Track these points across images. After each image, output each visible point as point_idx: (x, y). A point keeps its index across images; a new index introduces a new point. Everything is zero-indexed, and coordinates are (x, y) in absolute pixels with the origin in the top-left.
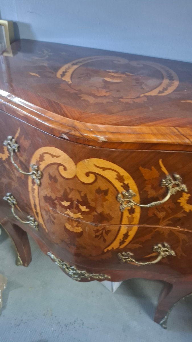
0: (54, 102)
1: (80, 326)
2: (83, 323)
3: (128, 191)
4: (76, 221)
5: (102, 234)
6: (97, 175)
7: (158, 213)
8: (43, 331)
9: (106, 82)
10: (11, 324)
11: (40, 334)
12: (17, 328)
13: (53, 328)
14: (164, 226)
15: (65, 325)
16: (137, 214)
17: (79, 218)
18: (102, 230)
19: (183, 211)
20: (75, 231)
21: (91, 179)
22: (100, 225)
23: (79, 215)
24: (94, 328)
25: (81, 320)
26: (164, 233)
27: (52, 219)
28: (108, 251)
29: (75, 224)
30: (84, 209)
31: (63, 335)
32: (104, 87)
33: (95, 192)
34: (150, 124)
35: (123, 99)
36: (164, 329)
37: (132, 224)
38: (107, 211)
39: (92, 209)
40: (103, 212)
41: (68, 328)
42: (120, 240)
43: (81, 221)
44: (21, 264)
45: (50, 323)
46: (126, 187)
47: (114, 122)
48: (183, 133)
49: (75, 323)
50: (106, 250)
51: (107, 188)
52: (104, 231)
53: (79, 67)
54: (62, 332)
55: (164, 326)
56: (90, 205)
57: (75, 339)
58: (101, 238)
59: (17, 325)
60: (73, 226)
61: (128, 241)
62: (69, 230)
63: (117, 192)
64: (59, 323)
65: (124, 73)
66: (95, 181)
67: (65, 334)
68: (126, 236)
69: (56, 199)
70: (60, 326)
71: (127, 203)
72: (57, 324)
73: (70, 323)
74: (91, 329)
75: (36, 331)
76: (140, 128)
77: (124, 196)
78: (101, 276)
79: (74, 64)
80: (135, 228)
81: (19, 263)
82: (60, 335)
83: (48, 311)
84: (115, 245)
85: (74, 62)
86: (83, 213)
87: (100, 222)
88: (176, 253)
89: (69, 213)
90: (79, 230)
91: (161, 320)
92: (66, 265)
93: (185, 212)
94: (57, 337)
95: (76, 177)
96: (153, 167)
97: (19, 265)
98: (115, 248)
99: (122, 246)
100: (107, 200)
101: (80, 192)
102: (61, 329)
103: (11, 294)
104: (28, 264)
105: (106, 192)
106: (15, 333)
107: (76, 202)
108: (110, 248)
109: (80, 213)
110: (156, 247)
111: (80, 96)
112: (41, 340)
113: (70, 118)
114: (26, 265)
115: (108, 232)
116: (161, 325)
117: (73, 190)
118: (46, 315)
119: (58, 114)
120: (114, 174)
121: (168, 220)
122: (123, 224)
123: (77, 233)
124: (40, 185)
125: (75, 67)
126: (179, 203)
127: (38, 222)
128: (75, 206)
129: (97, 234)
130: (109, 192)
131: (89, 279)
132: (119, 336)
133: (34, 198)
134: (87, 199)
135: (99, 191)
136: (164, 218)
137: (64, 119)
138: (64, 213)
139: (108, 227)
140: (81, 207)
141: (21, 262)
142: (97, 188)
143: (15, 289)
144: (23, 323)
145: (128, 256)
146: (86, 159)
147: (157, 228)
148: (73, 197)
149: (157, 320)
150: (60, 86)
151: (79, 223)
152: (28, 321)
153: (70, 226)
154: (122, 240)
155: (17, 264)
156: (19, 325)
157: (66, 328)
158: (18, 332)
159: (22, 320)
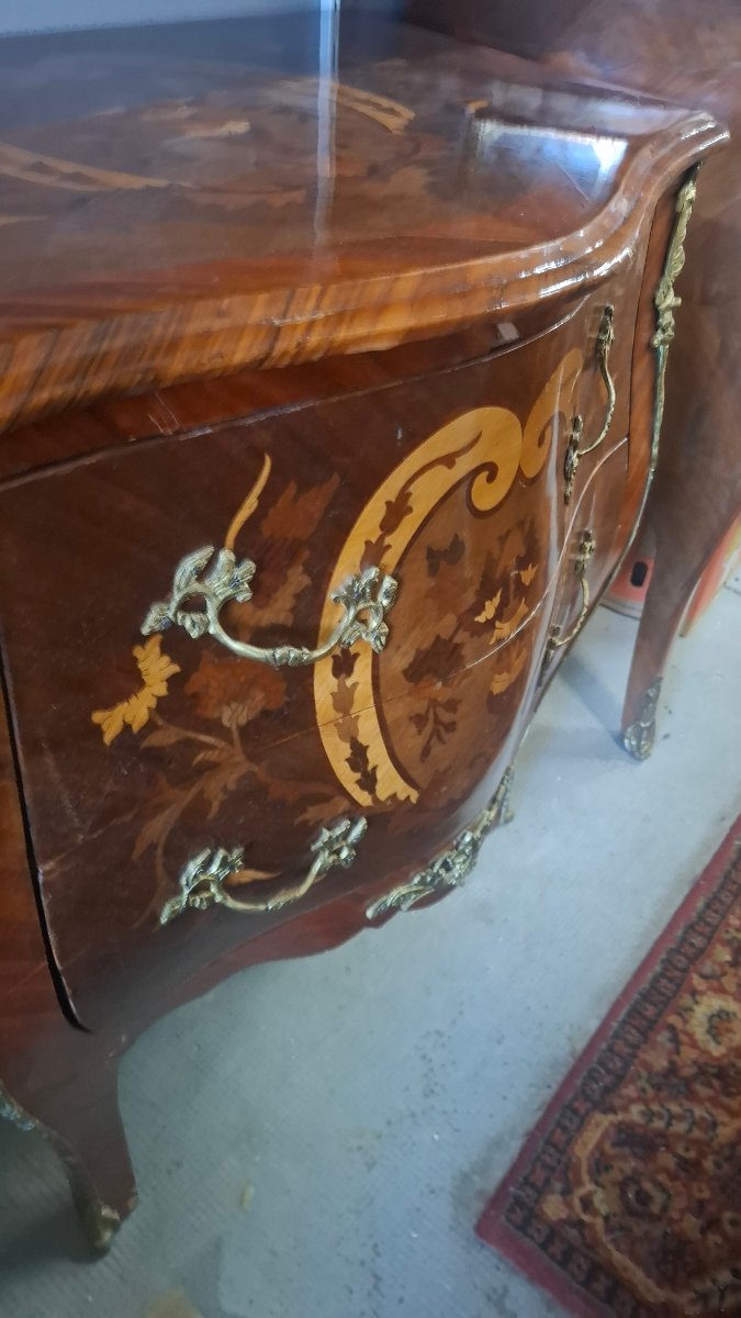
1: (444, 1045)
2: (437, 1032)
8: (426, 1180)
10: (362, 1313)
11: (433, 1197)
12: (384, 1289)
15: (426, 1096)
25: (424, 1036)
31: (455, 1111)
41: (437, 1089)
45: (404, 1149)
49: (430, 1061)
54: (445, 1113)
57: (476, 1075)
59: (376, 1287)
64: (413, 1115)
67: (455, 1102)
70: (424, 1112)
72: (415, 1123)
73: (426, 1075)
74: (461, 1013)
75: (417, 1209)
82: (452, 1121)
83: (360, 1148)
94: (458, 1135)
95: (518, 475)
102: (434, 1114)
106: (401, 1300)
112: (453, 1196)
118: (372, 1157)
144: (372, 1261)
156: (377, 1278)
157: (438, 1095)
158: (403, 1287)
159: (362, 1263)
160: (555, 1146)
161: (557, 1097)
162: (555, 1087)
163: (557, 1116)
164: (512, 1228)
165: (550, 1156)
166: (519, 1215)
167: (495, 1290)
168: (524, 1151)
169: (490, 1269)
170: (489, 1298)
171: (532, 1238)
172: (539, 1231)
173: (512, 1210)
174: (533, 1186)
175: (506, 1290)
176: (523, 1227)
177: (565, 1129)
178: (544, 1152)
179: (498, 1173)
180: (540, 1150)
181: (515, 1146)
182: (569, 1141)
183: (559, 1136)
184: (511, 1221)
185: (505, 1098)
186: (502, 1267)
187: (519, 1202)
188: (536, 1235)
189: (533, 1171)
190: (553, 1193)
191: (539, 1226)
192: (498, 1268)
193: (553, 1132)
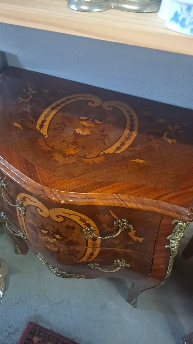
0: (31, 163)
1: (67, 305)
2: (70, 302)
3: (89, 228)
4: (53, 244)
5: (73, 252)
6: (65, 218)
7: (114, 241)
8: (38, 308)
9: (76, 135)
10: (12, 302)
11: (35, 311)
12: (17, 305)
13: (45, 306)
14: (119, 249)
15: (55, 304)
16: (98, 242)
17: (55, 242)
18: (73, 250)
19: (132, 240)
20: (53, 249)
21: (61, 220)
22: (71, 247)
23: (55, 240)
24: (78, 307)
25: (68, 299)
26: (120, 253)
27: (36, 239)
28: (79, 262)
29: (52, 246)
30: (58, 237)
31: (53, 311)
32: (74, 143)
33: (65, 227)
34: (99, 190)
35: (85, 158)
36: (134, 308)
37: (95, 247)
38: (75, 239)
39: (64, 238)
40: (72, 239)
41: (57, 306)
42: (88, 256)
43: (57, 244)
44: (19, 253)
45: (43, 302)
46: (88, 225)
47: (73, 188)
48: (122, 198)
49: (63, 302)
50: (78, 262)
51: (73, 226)
52: (75, 251)
53: (57, 112)
54: (52, 309)
55: (135, 305)
56: (62, 235)
57: (62, 314)
58: (73, 255)
59: (17, 303)
60: (51, 246)
61: (93, 257)
62: (48, 249)
63: (81, 228)
64: (50, 302)
65: (93, 121)
66: (64, 220)
67: (55, 311)
68: (92, 254)
69: (37, 227)
70: (51, 304)
71: (90, 235)
72: (49, 303)
73: (59, 302)
74: (76, 307)
75: (32, 308)
76: (91, 195)
77: (87, 231)
78: (78, 276)
79: (53, 109)
80: (98, 250)
81: (18, 252)
82: (51, 311)
83: (42, 292)
84: (85, 259)
85: (54, 105)
86: (57, 239)
87: (71, 245)
88: (131, 266)
89: (47, 238)
90: (56, 249)
91: (132, 302)
92: (51, 267)
93: (134, 241)
94: (48, 313)
95: (49, 217)
96: (106, 214)
97: (18, 253)
98: (84, 261)
99: (90, 260)
100: (74, 232)
101: (54, 227)
102: (52, 306)
103: (12, 278)
104: (25, 253)
105: (73, 228)
106: (15, 309)
107: (51, 232)
108: (81, 261)
109: (55, 239)
110: (115, 261)
111: (52, 155)
112: (36, 315)
113: (41, 184)
114: (24, 254)
115: (77, 252)
116: (132, 305)
117: (48, 224)
118: (40, 295)
119: (32, 179)
120: (78, 218)
121: (122, 245)
122: (88, 247)
123: (54, 251)
124: (25, 215)
125: (54, 112)
126: (129, 235)
127: (26, 237)
128: (51, 234)
129: (70, 253)
130: (76, 228)
131: (69, 277)
132: (98, 313)
133: (22, 221)
134: (60, 231)
135: (68, 227)
136: (119, 244)
137: (36, 184)
138: (44, 237)
139: (77, 248)
140: (55, 235)
141: (20, 252)
142: (66, 225)
143: (15, 274)
144: (21, 301)
145: (96, 266)
146: (56, 208)
147: (114, 250)
148: (49, 228)
149: (129, 301)
150: (38, 142)
151: (55, 245)
152: (25, 300)
153: (49, 246)
154: (89, 256)
155: (16, 253)
156: (18, 303)
157: (56, 306)
158: (17, 309)
159: (21, 299)
160: (49, 337)
161: (61, 336)
162: (64, 335)
163: (56, 337)
164: (30, 329)
165: (47, 336)
166: (33, 331)
167: (19, 329)
168: (47, 330)
169: (23, 327)
170: (17, 328)
171: (29, 335)
172: (30, 336)
173: (33, 329)
174: (39, 333)
175: (19, 332)
176: (31, 333)
177: (53, 339)
178: (47, 334)
179: (41, 325)
180: (48, 333)
181: (48, 327)
182: (51, 341)
183: (51, 338)
184: (31, 330)
185: (58, 323)
186: (23, 330)
187: (35, 330)
188: (29, 336)
189: (42, 332)
190: (39, 338)
191: (31, 336)
192: (23, 329)
193: (52, 336)
